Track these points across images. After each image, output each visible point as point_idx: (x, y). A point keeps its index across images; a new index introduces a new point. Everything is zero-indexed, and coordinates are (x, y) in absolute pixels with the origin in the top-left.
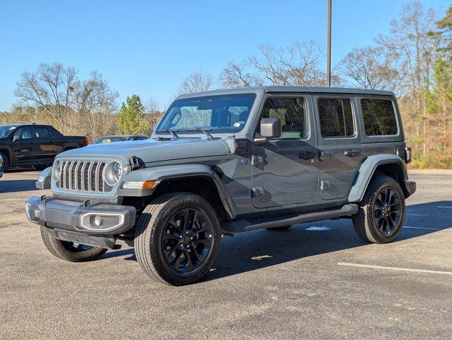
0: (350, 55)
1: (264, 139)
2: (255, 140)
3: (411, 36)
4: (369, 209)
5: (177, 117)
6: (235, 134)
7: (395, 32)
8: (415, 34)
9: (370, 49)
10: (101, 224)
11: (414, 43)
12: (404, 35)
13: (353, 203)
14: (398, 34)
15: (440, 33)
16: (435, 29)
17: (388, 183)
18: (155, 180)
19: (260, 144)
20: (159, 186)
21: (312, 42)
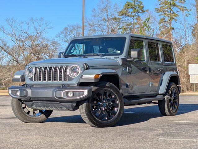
0: (66, 29)
1: (132, 59)
2: (128, 59)
3: (104, 20)
4: (167, 98)
5: (73, 49)
6: (119, 56)
7: (95, 16)
8: (106, 18)
9: (78, 26)
10: (73, 95)
11: (106, 23)
12: (100, 19)
13: (161, 94)
14: (96, 18)
15: (120, 19)
16: (117, 16)
17: (173, 86)
18: (100, 74)
19: (130, 61)
20: (101, 77)
21: (42, 19)
